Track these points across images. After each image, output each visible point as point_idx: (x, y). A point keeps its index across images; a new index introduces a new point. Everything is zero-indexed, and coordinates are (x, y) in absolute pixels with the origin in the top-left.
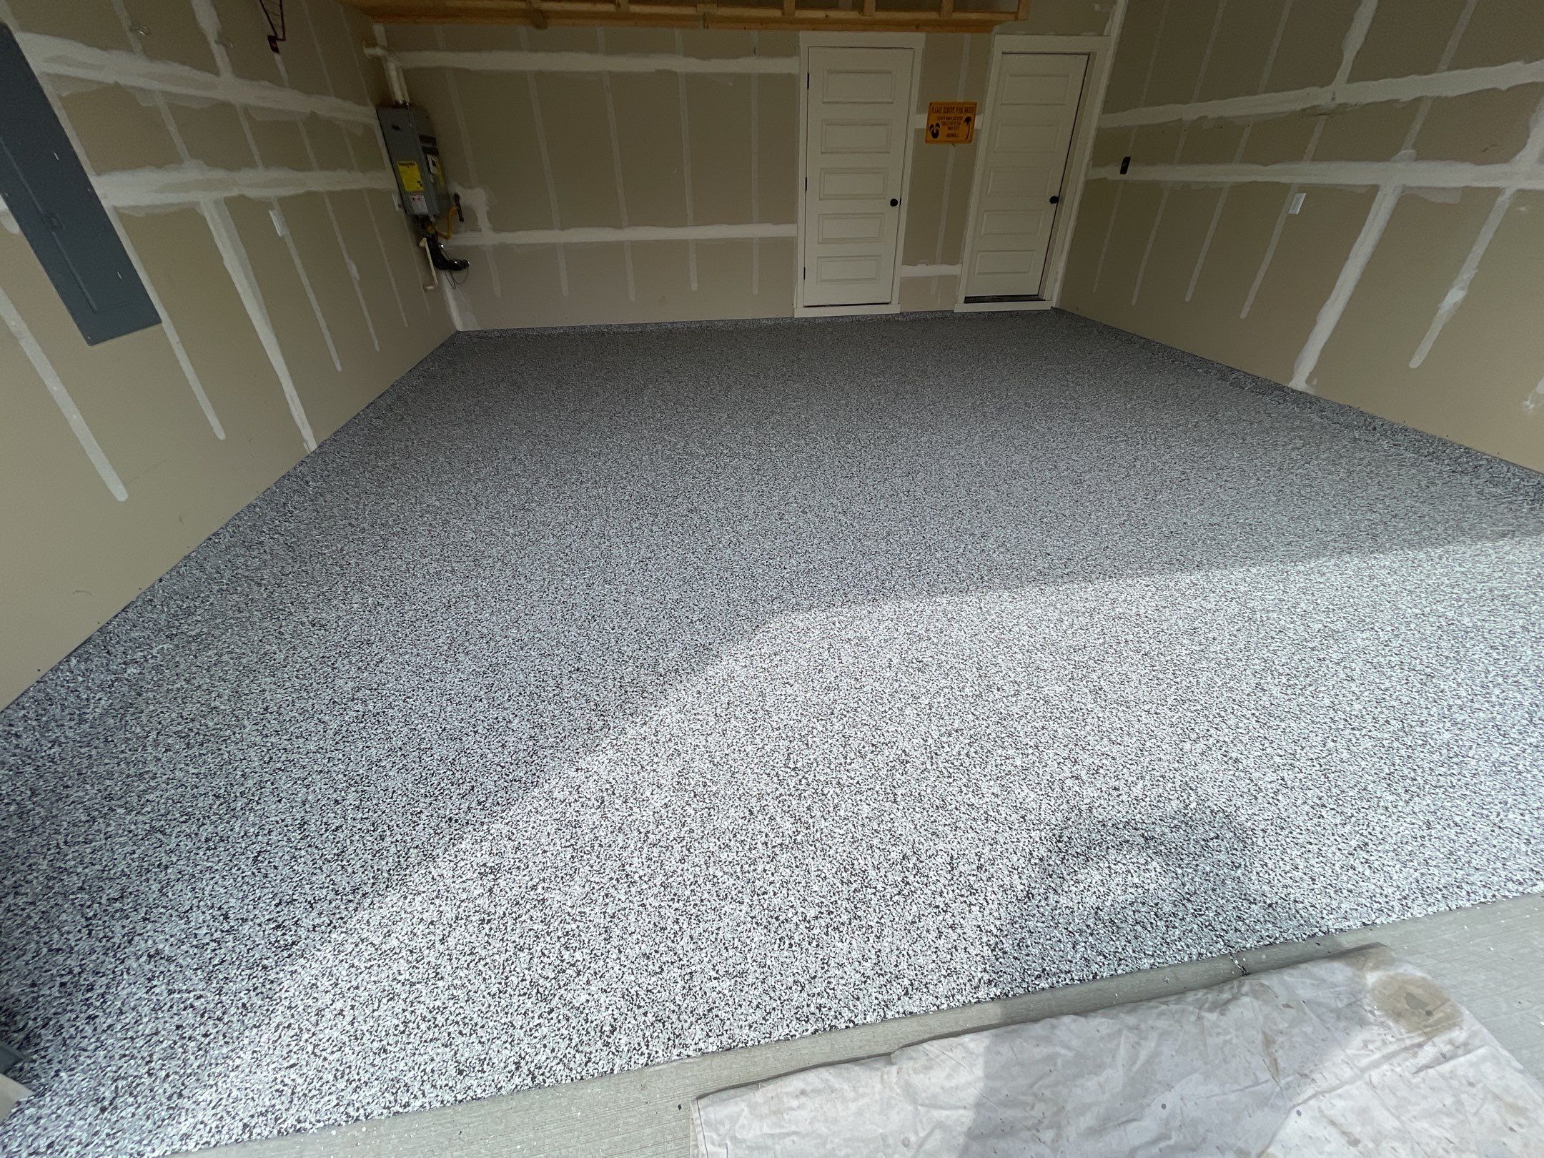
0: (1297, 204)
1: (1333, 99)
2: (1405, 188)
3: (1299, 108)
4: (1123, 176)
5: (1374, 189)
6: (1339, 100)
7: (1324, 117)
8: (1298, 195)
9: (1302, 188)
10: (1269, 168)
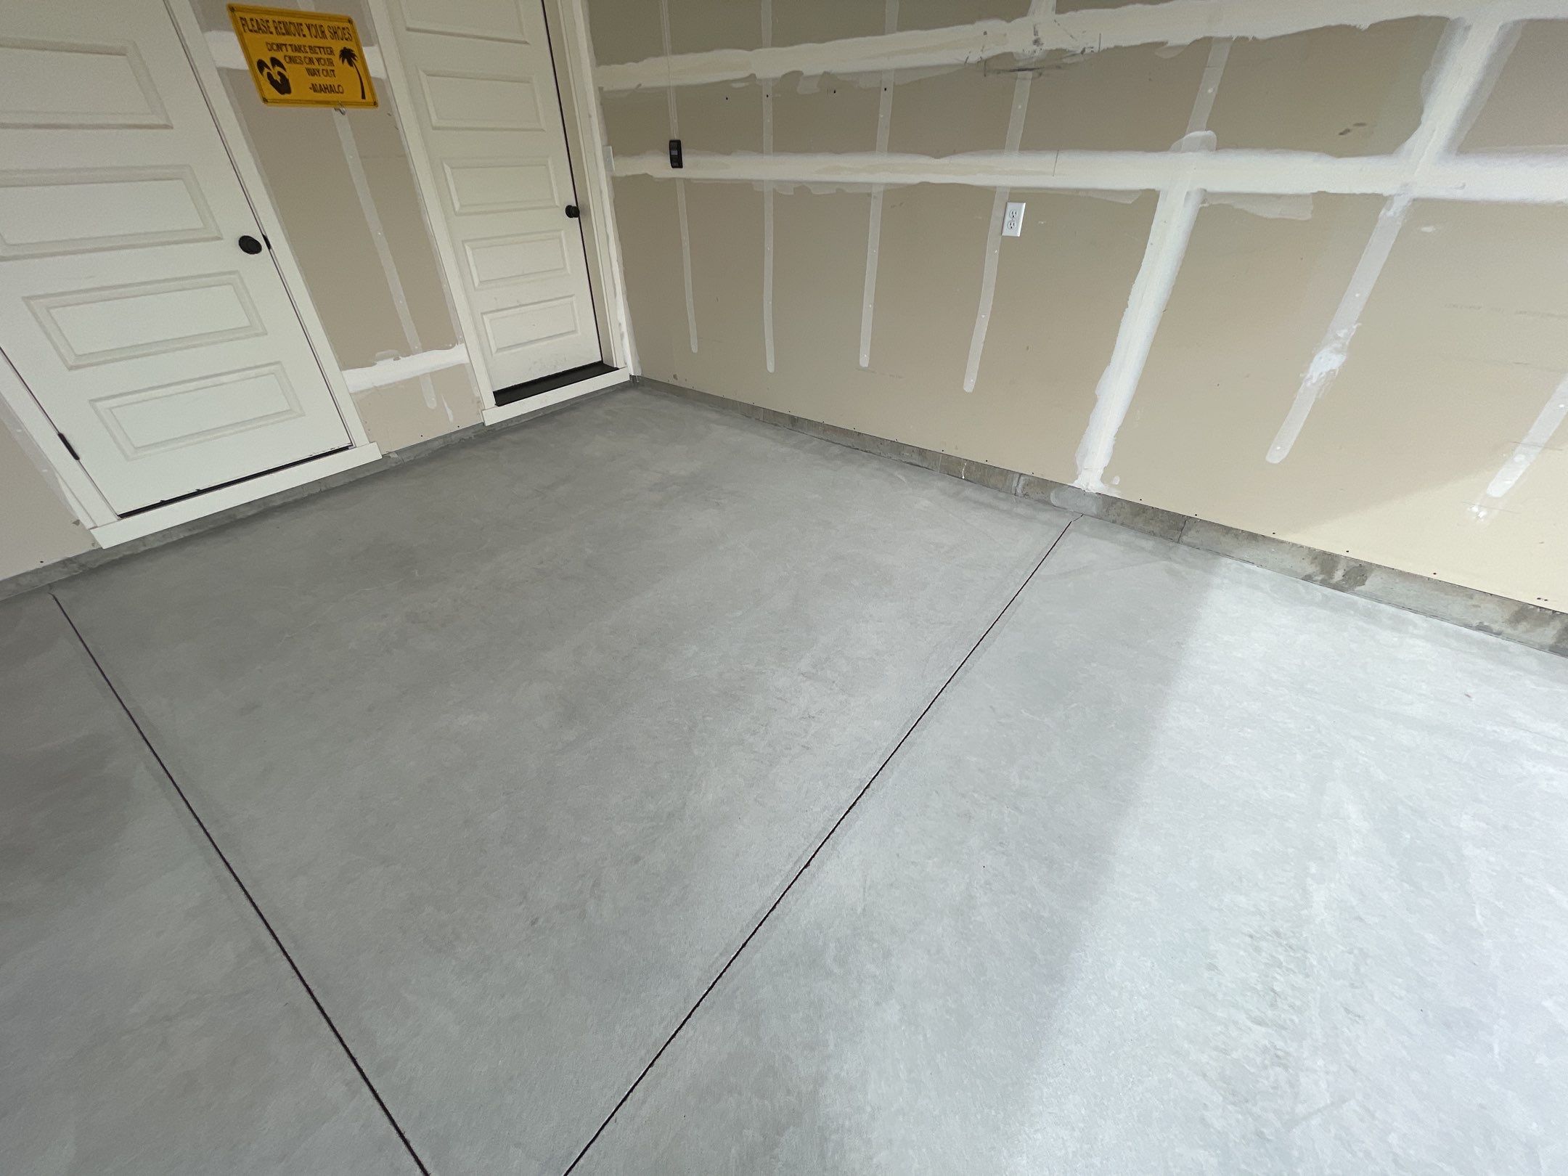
0: (1015, 221)
1: (1036, 42)
2: (1206, 195)
3: (974, 58)
4: (677, 173)
5: (1149, 199)
6: (1049, 44)
7: (1029, 74)
8: (1011, 206)
9: (1017, 195)
10: (944, 161)
